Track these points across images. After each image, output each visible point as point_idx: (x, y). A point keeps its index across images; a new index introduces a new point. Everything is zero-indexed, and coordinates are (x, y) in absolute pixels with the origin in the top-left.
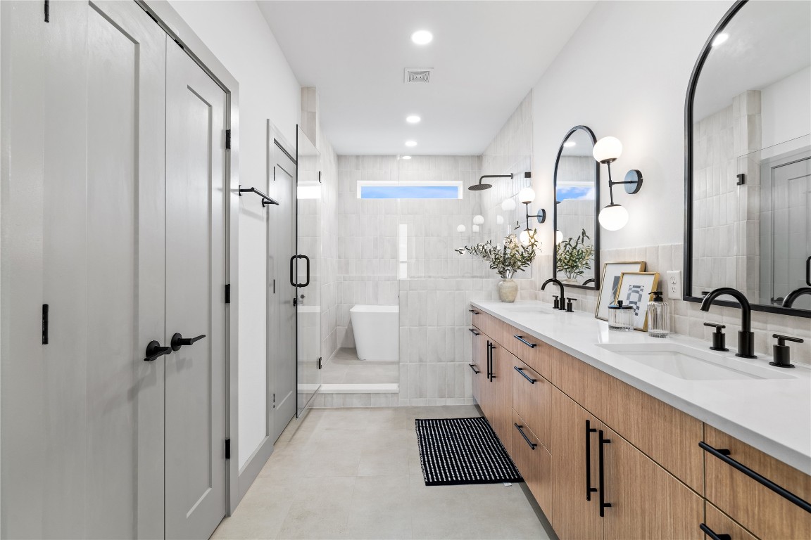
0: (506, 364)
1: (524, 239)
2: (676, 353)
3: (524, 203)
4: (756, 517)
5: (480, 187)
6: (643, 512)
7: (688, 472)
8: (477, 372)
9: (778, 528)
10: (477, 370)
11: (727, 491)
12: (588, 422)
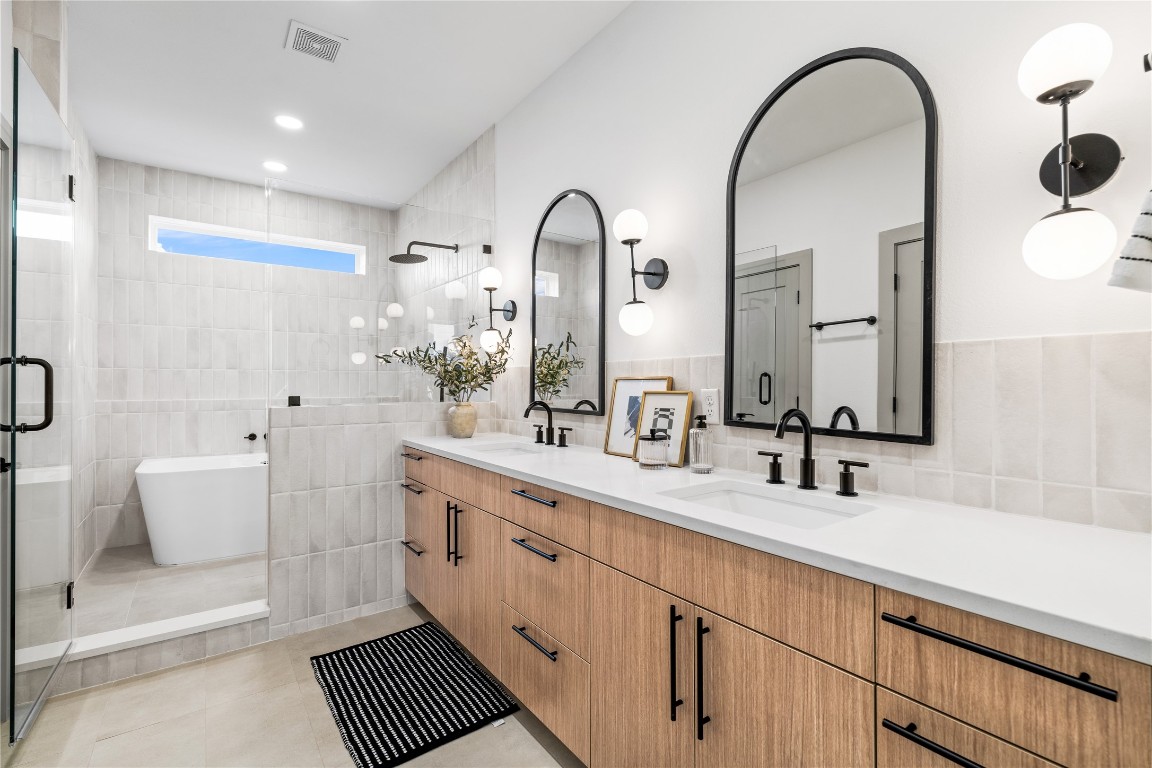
0: (480, 534)
1: (488, 342)
2: (729, 492)
3: (486, 289)
4: (955, 694)
5: (408, 258)
6: (770, 718)
7: (849, 652)
8: (419, 554)
9: (987, 702)
10: (418, 550)
11: (910, 667)
12: (673, 608)
